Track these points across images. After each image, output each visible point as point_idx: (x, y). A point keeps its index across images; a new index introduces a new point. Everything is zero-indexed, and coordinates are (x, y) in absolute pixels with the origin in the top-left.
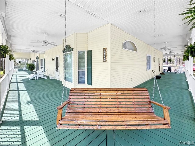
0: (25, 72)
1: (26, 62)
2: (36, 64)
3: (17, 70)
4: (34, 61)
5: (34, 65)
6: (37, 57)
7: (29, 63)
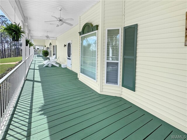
0: (41, 58)
1: (42, 49)
2: (49, 51)
3: (36, 55)
4: (48, 48)
5: (48, 51)
6: (50, 44)
7: (44, 50)
